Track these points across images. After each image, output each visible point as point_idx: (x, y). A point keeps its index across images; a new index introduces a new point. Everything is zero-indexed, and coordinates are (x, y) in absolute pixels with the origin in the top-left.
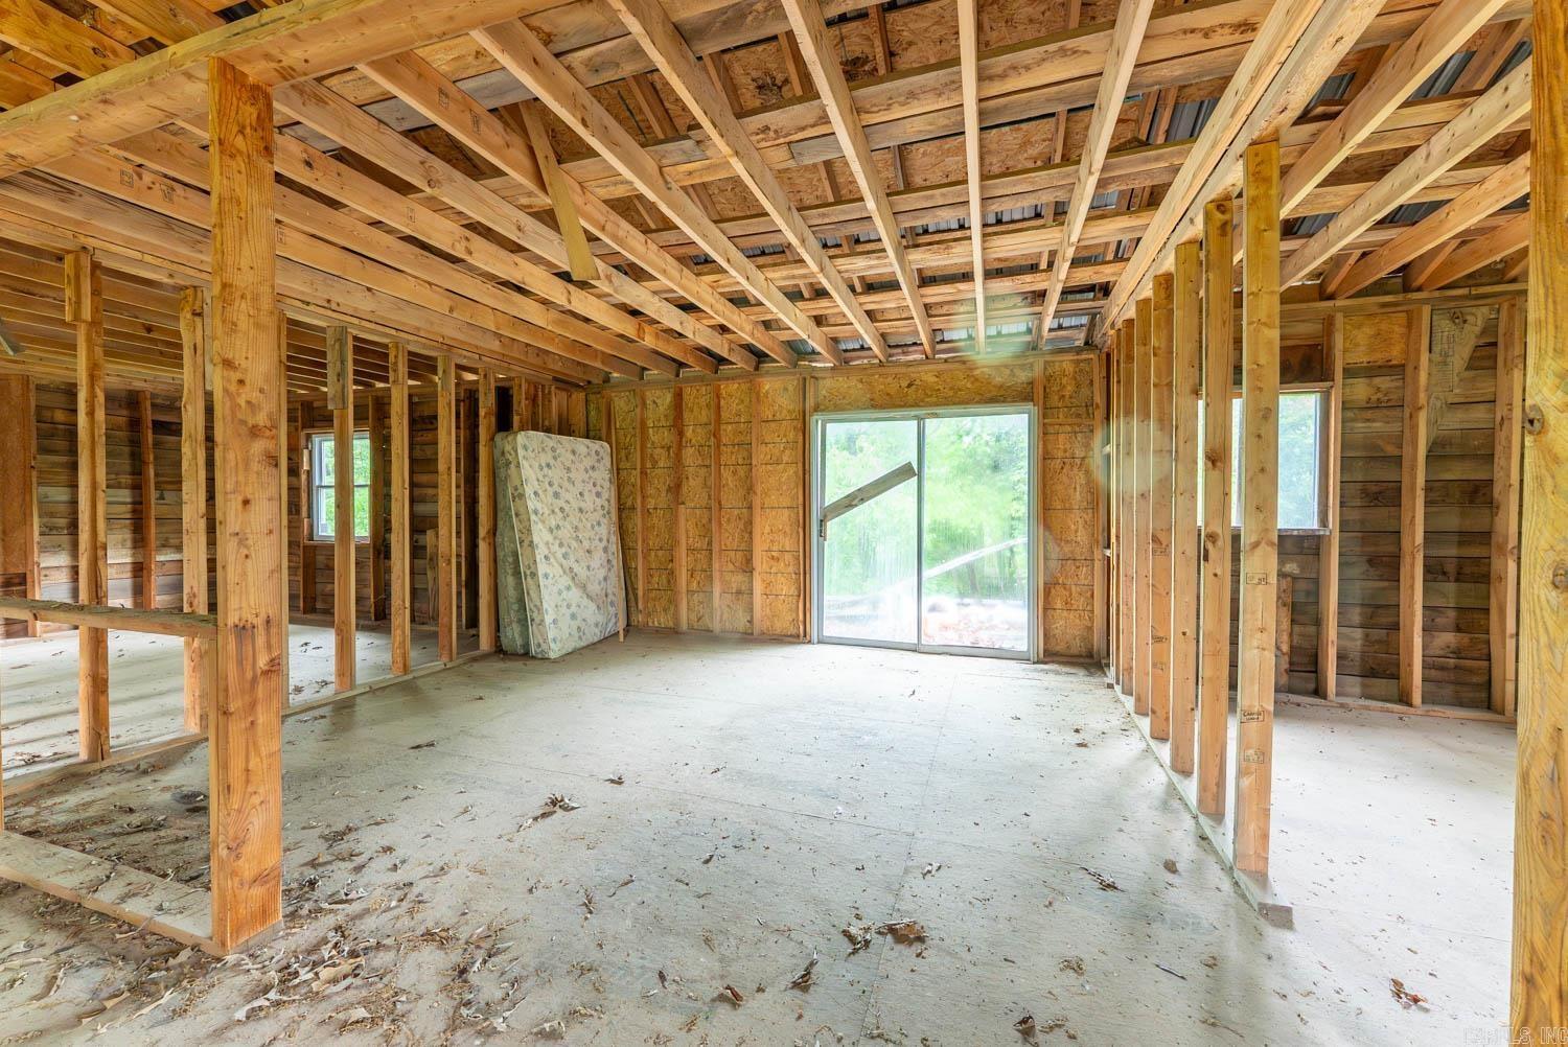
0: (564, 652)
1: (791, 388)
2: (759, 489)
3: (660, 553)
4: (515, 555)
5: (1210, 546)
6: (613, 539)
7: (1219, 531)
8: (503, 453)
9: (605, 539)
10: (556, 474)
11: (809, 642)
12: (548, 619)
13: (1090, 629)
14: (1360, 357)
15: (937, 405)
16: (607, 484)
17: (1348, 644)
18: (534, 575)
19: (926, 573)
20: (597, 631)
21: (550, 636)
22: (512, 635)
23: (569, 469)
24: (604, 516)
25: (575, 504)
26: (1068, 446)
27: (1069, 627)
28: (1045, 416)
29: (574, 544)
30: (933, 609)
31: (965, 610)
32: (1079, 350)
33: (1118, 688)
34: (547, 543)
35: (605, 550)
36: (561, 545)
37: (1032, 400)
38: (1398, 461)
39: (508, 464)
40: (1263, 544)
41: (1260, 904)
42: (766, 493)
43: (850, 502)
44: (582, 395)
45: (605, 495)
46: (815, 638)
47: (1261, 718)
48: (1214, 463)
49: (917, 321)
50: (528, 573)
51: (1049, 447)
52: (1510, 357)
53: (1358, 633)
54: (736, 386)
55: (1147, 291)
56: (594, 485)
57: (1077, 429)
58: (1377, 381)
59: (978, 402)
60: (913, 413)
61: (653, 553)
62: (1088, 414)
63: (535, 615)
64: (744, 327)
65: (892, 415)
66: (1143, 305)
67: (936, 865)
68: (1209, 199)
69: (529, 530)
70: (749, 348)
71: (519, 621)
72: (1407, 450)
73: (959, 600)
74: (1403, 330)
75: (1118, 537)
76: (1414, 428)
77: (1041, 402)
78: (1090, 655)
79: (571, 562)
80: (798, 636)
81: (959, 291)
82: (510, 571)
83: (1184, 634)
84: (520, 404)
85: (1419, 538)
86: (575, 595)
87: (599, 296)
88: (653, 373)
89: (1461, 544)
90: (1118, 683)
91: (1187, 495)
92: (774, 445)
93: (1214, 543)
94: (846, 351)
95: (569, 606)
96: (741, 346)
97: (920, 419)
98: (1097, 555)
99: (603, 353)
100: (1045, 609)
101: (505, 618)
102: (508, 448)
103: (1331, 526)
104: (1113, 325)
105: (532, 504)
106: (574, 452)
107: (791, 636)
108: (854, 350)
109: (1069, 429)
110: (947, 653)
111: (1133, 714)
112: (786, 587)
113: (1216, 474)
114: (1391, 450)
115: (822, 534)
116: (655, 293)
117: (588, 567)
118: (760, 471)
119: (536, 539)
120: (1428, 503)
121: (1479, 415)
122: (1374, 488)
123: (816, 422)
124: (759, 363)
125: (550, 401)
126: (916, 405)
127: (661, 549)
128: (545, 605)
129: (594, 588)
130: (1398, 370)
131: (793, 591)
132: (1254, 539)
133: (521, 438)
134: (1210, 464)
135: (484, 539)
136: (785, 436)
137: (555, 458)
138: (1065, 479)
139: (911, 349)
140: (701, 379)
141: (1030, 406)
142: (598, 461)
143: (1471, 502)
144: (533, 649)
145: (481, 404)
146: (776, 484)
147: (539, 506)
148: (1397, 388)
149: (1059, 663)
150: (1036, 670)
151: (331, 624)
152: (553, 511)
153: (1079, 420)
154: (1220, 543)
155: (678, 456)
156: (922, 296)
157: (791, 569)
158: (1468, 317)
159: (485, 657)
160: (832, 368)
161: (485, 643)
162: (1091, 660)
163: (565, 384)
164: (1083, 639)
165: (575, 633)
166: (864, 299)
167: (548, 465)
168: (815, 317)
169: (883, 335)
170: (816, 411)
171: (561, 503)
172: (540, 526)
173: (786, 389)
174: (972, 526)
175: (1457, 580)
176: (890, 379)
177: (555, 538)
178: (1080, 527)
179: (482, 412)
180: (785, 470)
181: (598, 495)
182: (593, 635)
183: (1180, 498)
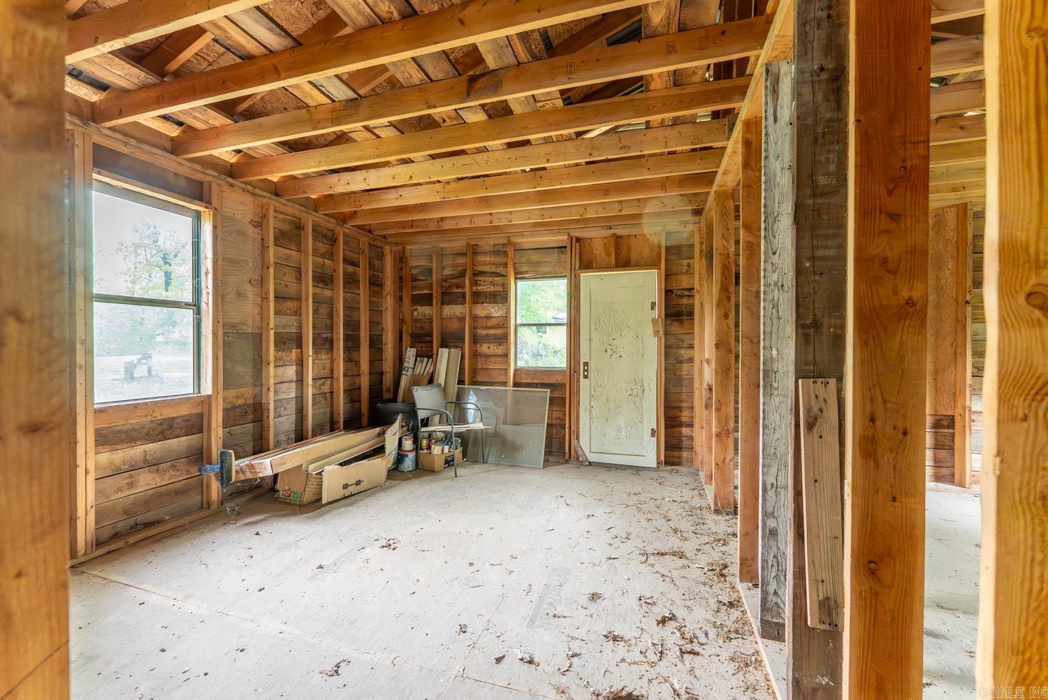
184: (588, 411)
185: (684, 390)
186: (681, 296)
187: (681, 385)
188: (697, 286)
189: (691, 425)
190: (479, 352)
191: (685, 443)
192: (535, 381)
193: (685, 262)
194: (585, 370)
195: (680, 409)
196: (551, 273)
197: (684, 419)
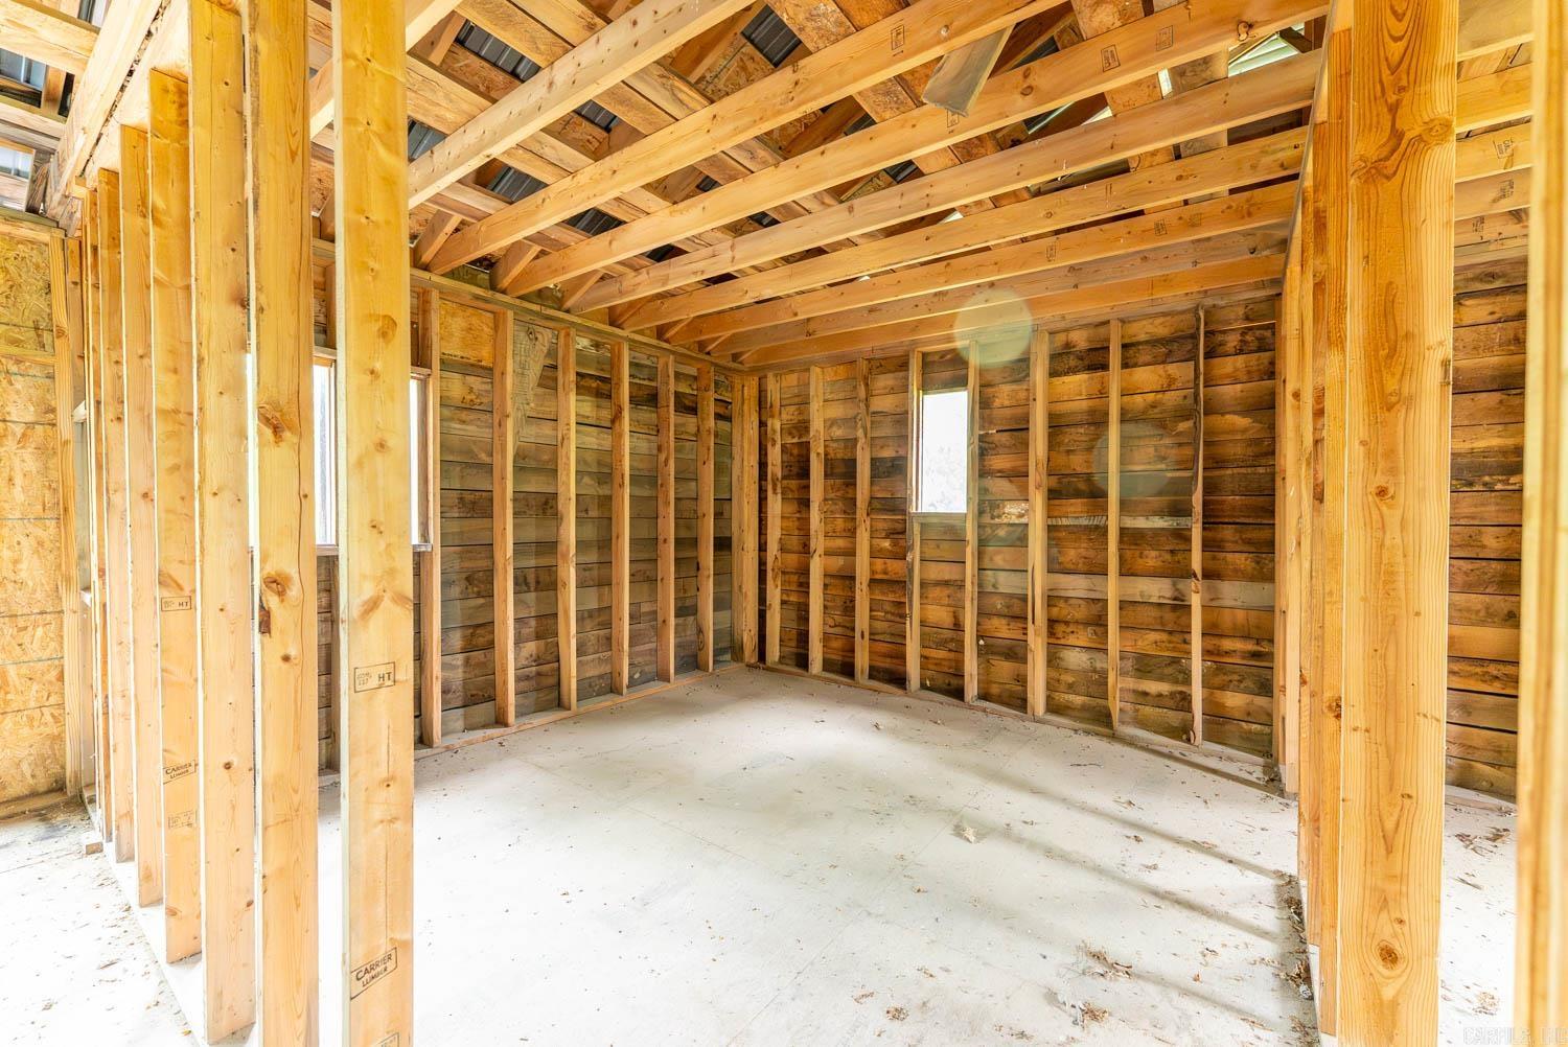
5: (273, 602)
7: (293, 572)
13: (57, 739)
14: (455, 350)
17: (450, 674)
33: (110, 849)
38: (488, 469)
40: (386, 603)
48: (276, 430)
52: (567, 381)
53: (459, 659)
55: (138, 109)
57: (14, 369)
58: (471, 380)
62: (41, 343)
66: (134, 137)
72: (497, 458)
74: (492, 332)
76: (503, 436)
78: (58, 787)
83: (228, 766)
85: (510, 552)
89: (538, 554)
90: (110, 843)
91: (227, 496)
93: (281, 594)
98: (69, 602)
103: (432, 542)
104: (81, 178)
111: (136, 910)
113: (283, 453)
114: (484, 457)
120: (516, 514)
121: (546, 430)
122: (469, 497)
130: (487, 372)
132: (369, 590)
134: (268, 432)
143: (544, 513)
148: (486, 391)
154: (294, 592)
158: (539, 336)
162: (60, 798)
175: (536, 590)
178: (26, 552)
183: (210, 502)
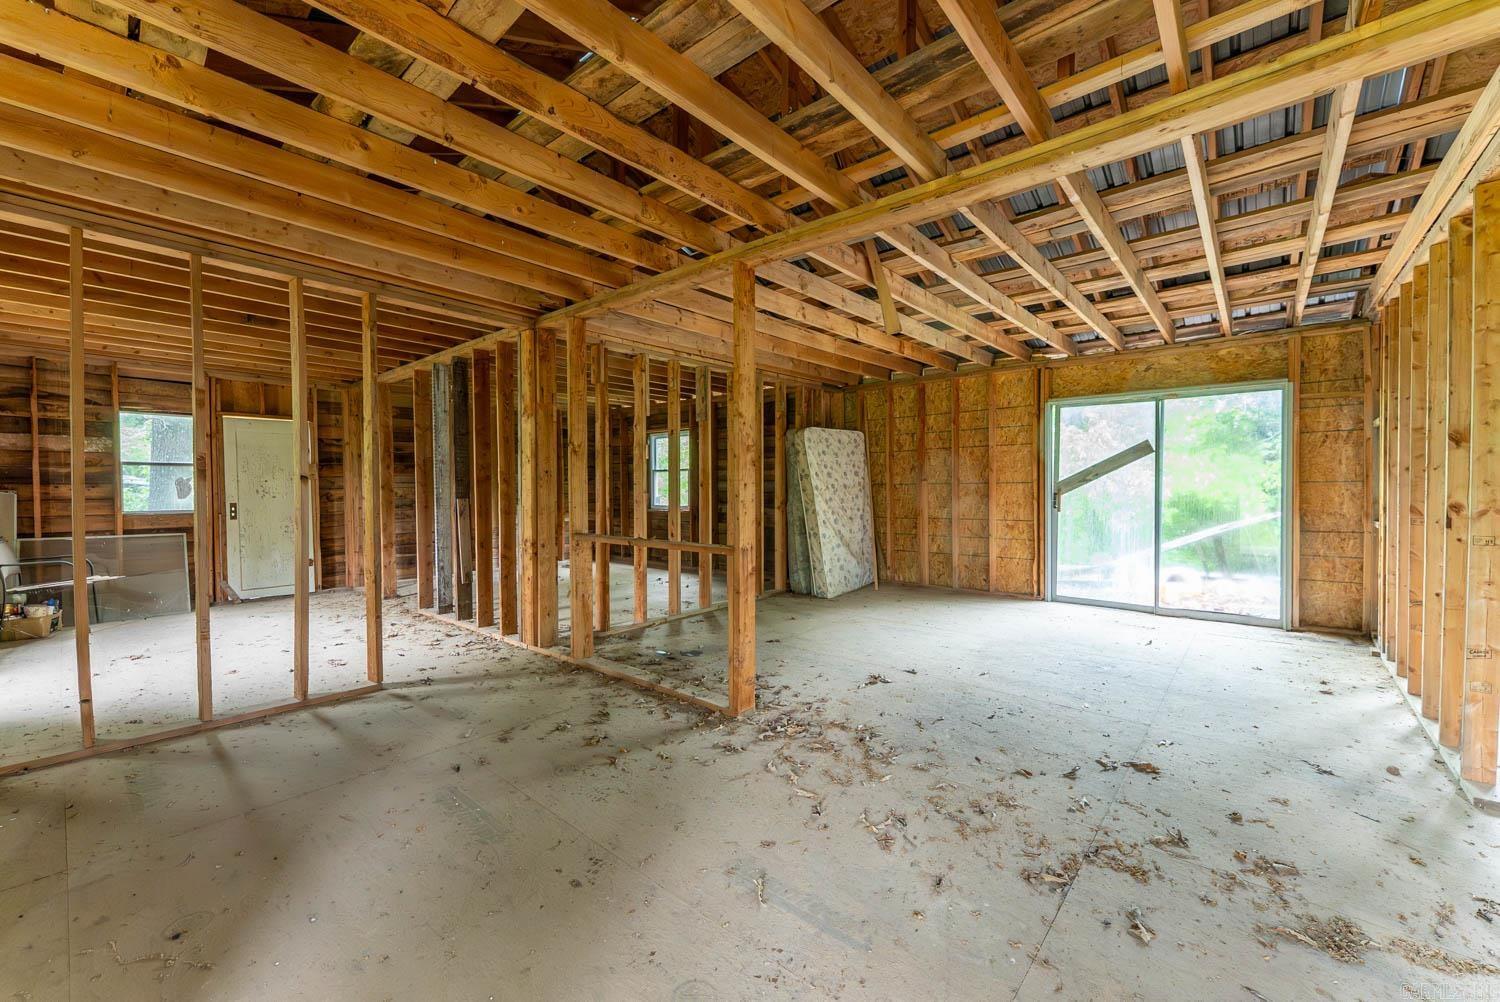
0: (836, 595)
1: (1025, 378)
2: (995, 466)
3: (905, 521)
4: (802, 521)
5: (1453, 515)
6: (868, 509)
7: (1465, 502)
8: (793, 445)
9: (861, 508)
10: (829, 459)
11: (1043, 600)
12: (826, 569)
13: (1359, 602)
15: (1179, 386)
16: (862, 465)
18: (816, 535)
19: (1165, 546)
20: (857, 580)
21: (828, 581)
22: (799, 579)
23: (836, 454)
24: (860, 490)
25: (841, 482)
26: (1331, 420)
27: (1328, 598)
28: (1301, 392)
29: (841, 513)
30: (1173, 579)
31: (1210, 584)
32: (1345, 324)
33: (1384, 656)
34: (824, 512)
35: (862, 517)
36: (833, 513)
37: (1287, 376)
39: (798, 452)
40: (1491, 513)
41: (1475, 799)
42: (1001, 470)
43: (1083, 478)
44: (841, 395)
45: (861, 474)
46: (1049, 595)
47: (1488, 656)
48: (1456, 442)
49: (1152, 315)
50: (812, 533)
51: (1308, 420)
54: (973, 380)
55: (1409, 277)
56: (854, 466)
57: (1344, 403)
59: (1224, 381)
60: (1151, 395)
61: (899, 522)
62: (1358, 386)
63: (817, 564)
64: (987, 336)
65: (1127, 398)
66: (1405, 288)
67: (1169, 742)
68: (1455, 214)
69: (813, 501)
70: (988, 348)
71: (804, 569)
73: (1204, 574)
75: (1385, 508)
77: (1298, 378)
78: (1358, 628)
79: (839, 527)
80: (1033, 592)
81: (1199, 291)
82: (797, 532)
83: (1438, 594)
84: (801, 408)
86: (842, 551)
87: (875, 328)
88: (899, 373)
90: (1384, 652)
92: (1006, 430)
93: (1458, 512)
94: (1081, 342)
95: (839, 560)
96: (982, 348)
97: (1157, 400)
98: (1367, 527)
99: (863, 363)
100: (1301, 580)
101: (793, 567)
102: (798, 441)
104: (1381, 302)
105: (815, 482)
106: (840, 441)
107: (1025, 594)
108: (1089, 341)
109: (1333, 402)
110: (1186, 617)
111: (1395, 677)
112: (1021, 553)
113: (1458, 453)
115: (1056, 505)
116: (920, 321)
117: (851, 531)
118: (995, 451)
119: (818, 508)
123: (1051, 408)
124: (995, 358)
125: (820, 402)
126: (1154, 387)
127: (906, 517)
128: (824, 558)
129: (855, 547)
131: (1027, 555)
132: (1480, 508)
133: (807, 433)
134: (1453, 443)
135: (779, 508)
136: (1020, 419)
137: (828, 446)
138: (1328, 452)
139: (1148, 336)
140: (941, 376)
141: (1284, 382)
142: (856, 447)
144: (815, 590)
145: (776, 409)
146: (1010, 465)
147: (818, 483)
149: (1318, 632)
150: (1287, 636)
151: (666, 568)
152: (827, 487)
153: (1344, 393)
154: (1464, 513)
155: (922, 439)
156: (1160, 298)
157: (1025, 536)
159: (780, 594)
160: (1067, 359)
161: (779, 585)
162: (1359, 632)
163: (830, 387)
164: (1350, 611)
165: (843, 580)
166: (1100, 306)
167: (824, 452)
168: (1053, 323)
169: (1120, 329)
170: (1051, 397)
171: (832, 481)
172: (820, 498)
173: (1021, 380)
174: (1225, 499)
176: (1126, 364)
177: (829, 507)
178: (1347, 499)
179: (777, 415)
180: (1019, 450)
181: (856, 474)
182: (855, 584)
183: (1432, 473)
184: (238, 550)
185: (336, 524)
186: (331, 445)
187: (333, 521)
188: (346, 439)
189: (342, 553)
190: (51, 496)
191: (338, 568)
192: (156, 527)
193: (333, 417)
194: (231, 512)
195: (332, 540)
196: (177, 409)
197: (337, 549)
